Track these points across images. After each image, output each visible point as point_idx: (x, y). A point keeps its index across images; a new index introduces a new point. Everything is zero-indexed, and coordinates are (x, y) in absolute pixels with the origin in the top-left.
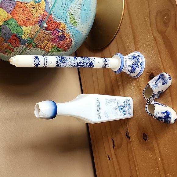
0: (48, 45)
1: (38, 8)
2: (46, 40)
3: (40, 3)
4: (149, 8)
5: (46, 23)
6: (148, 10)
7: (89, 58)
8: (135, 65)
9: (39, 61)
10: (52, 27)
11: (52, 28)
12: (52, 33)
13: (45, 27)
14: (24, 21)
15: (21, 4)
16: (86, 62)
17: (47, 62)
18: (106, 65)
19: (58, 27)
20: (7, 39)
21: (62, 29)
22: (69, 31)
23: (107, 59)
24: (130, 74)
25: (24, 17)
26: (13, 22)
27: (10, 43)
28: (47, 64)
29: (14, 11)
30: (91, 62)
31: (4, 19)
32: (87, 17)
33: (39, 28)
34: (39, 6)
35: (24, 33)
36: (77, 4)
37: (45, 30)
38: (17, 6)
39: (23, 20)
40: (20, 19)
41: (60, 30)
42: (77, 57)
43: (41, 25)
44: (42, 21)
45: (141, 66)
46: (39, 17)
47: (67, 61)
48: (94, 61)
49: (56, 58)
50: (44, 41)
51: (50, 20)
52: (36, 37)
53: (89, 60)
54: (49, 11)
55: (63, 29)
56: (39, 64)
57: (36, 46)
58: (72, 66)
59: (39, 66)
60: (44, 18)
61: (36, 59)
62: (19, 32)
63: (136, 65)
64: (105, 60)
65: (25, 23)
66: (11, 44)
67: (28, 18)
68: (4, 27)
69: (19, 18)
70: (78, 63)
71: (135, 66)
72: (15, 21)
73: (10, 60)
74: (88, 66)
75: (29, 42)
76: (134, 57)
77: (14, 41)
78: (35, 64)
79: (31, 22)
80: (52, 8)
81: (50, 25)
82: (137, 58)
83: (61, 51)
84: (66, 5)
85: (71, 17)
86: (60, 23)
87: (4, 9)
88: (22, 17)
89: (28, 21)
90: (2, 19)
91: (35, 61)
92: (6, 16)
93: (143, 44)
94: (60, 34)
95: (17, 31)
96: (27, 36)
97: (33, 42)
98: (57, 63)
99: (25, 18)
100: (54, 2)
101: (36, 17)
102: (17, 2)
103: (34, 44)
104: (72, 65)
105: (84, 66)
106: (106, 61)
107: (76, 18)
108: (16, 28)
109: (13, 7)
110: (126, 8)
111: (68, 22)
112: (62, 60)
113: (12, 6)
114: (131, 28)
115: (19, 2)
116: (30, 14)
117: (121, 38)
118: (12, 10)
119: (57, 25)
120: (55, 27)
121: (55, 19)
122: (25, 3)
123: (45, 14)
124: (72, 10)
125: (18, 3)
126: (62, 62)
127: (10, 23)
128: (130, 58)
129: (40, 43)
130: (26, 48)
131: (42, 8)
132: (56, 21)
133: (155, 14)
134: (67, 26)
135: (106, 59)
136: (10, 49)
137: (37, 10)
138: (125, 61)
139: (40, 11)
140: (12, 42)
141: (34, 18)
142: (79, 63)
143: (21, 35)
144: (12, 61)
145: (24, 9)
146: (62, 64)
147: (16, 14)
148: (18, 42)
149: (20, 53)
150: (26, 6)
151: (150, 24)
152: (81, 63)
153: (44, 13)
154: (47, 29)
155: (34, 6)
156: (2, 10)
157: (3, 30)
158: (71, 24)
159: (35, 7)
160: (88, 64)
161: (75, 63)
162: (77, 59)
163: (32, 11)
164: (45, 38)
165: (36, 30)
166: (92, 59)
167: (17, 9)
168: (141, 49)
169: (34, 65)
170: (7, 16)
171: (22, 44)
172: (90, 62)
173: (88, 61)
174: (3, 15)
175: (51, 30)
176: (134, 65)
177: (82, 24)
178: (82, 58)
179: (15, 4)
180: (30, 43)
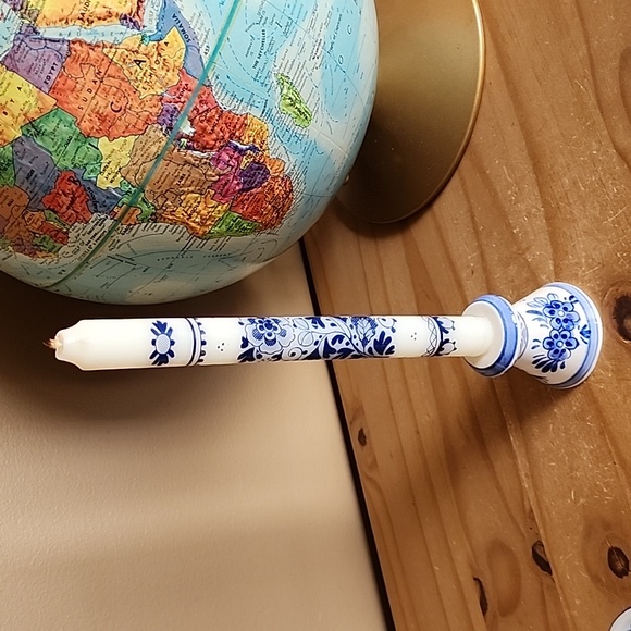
0: (200, 208)
1: (157, 62)
2: (191, 189)
3: (162, 42)
4: (587, 42)
5: (192, 121)
6: (583, 52)
7: (372, 317)
8: (560, 338)
9: (172, 343)
10: (214, 136)
11: (216, 140)
12: (213, 158)
13: (187, 137)
14: (102, 118)
15: (91, 51)
16: (362, 338)
17: (203, 343)
18: (442, 343)
19: (237, 134)
20: (41, 194)
21: (254, 141)
22: (282, 150)
23: (446, 321)
24: (543, 375)
25: (102, 103)
26: (61, 126)
27: (53, 210)
28: (203, 353)
29: (62, 81)
30: (383, 334)
31: (25, 115)
32: (346, 90)
33: (163, 143)
34: (159, 55)
35: (103, 165)
36: (306, 39)
37: (188, 148)
38: (76, 59)
39: (97, 113)
40: (86, 111)
41: (244, 147)
42: (323, 319)
43: (171, 129)
44: (173, 113)
45: (587, 340)
46: (161, 99)
47: (283, 334)
48: (393, 330)
49: (241, 324)
50: (184, 192)
51: (205, 107)
52: (154, 178)
53: (374, 326)
54: (198, 73)
55: (258, 141)
56: (171, 353)
57: (153, 214)
58: (306, 355)
59: (172, 362)
60: (182, 100)
61: (157, 335)
62: (85, 162)
63: (564, 337)
64: (439, 323)
65: (108, 125)
66: (56, 213)
67: (119, 105)
68: (27, 146)
69: (85, 107)
70: (330, 343)
71: (560, 344)
72: (70, 119)
73: (55, 343)
74: (370, 349)
75: (124, 200)
76: (553, 306)
77: (67, 200)
78: (156, 353)
79: (130, 118)
80: (211, 61)
81: (204, 129)
82: (565, 309)
83: (253, 231)
84: (267, 48)
85: (285, 91)
86: (246, 118)
87: (25, 73)
88: (94, 102)
89: (118, 114)
90: (17, 115)
91: (154, 342)
92: (32, 100)
93: (575, 183)
94: (245, 161)
95: (77, 161)
96: (119, 175)
97: (143, 200)
98: (243, 346)
99: (106, 106)
100: (217, 37)
101: (148, 98)
102: (74, 43)
103: (145, 208)
104: (306, 352)
105: (356, 352)
106: (443, 330)
107: (304, 96)
108: (71, 147)
109: (59, 64)
110: (492, 54)
111: (274, 112)
112: (266, 331)
113: (53, 60)
114: (518, 128)
115: (81, 42)
116: (127, 90)
117: (482, 172)
118: (53, 78)
119: (235, 127)
120: (227, 135)
121: (224, 102)
122: (104, 46)
123: (183, 83)
124: (289, 66)
125: (77, 46)
126: (263, 340)
127: (49, 130)
128: (537, 313)
129: (169, 203)
130: (116, 225)
131: (171, 61)
132: (230, 112)
133: (615, 63)
134: (270, 127)
135: (440, 319)
136: (53, 233)
137: (152, 69)
138: (518, 326)
139: (163, 73)
140: (61, 207)
141: (142, 103)
142: (333, 342)
143: (92, 175)
144: (62, 347)
145: (103, 70)
146: (265, 348)
147: (73, 91)
148: (84, 204)
149: (94, 246)
150: (111, 56)
151: (599, 102)
152: (340, 342)
153: (180, 81)
154: (195, 142)
155: (140, 57)
156: (17, 80)
157: (21, 158)
158: (288, 120)
159: (145, 58)
160: (371, 344)
161: (316, 343)
162: (323, 326)
163: (133, 78)
164: (189, 182)
165: (154, 149)
166: (384, 324)
167: (74, 70)
168: (569, 204)
169: (152, 357)
170: (37, 100)
171: (100, 209)
172: (377, 337)
173: (370, 333)
174: (21, 98)
175: (212, 149)
176: (556, 336)
177: (330, 121)
178: (345, 320)
179: (64, 54)
180: (130, 206)
